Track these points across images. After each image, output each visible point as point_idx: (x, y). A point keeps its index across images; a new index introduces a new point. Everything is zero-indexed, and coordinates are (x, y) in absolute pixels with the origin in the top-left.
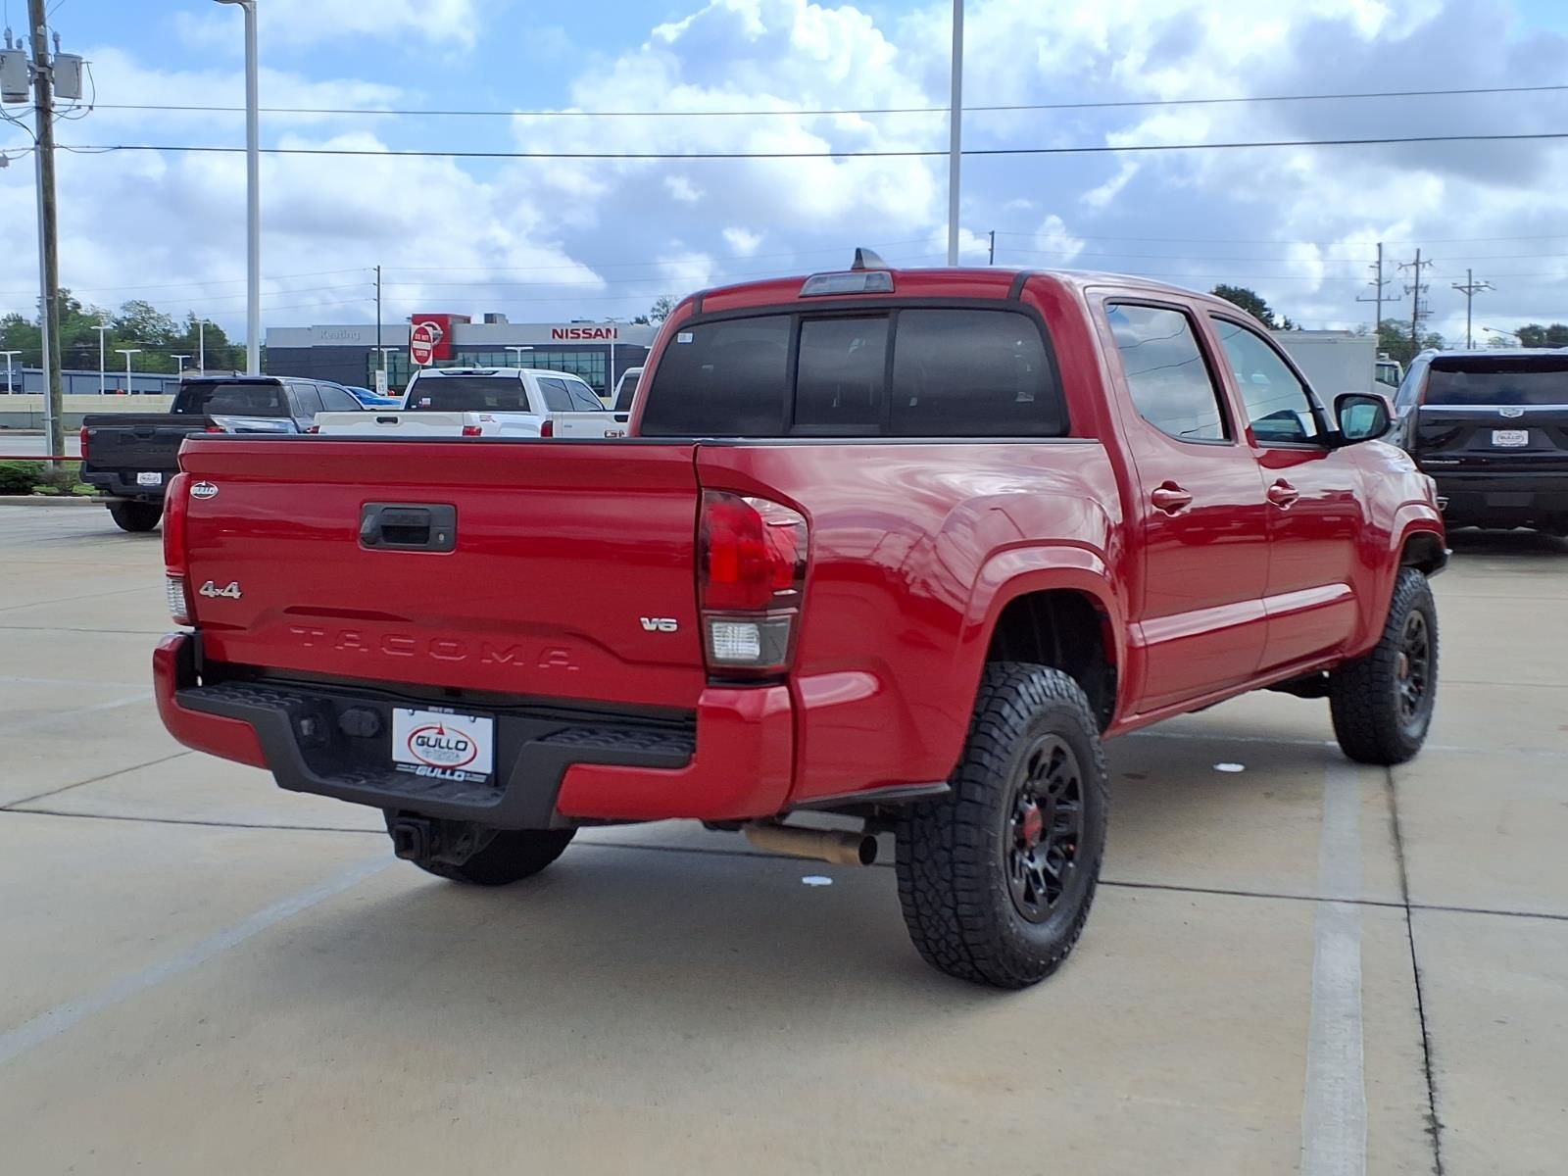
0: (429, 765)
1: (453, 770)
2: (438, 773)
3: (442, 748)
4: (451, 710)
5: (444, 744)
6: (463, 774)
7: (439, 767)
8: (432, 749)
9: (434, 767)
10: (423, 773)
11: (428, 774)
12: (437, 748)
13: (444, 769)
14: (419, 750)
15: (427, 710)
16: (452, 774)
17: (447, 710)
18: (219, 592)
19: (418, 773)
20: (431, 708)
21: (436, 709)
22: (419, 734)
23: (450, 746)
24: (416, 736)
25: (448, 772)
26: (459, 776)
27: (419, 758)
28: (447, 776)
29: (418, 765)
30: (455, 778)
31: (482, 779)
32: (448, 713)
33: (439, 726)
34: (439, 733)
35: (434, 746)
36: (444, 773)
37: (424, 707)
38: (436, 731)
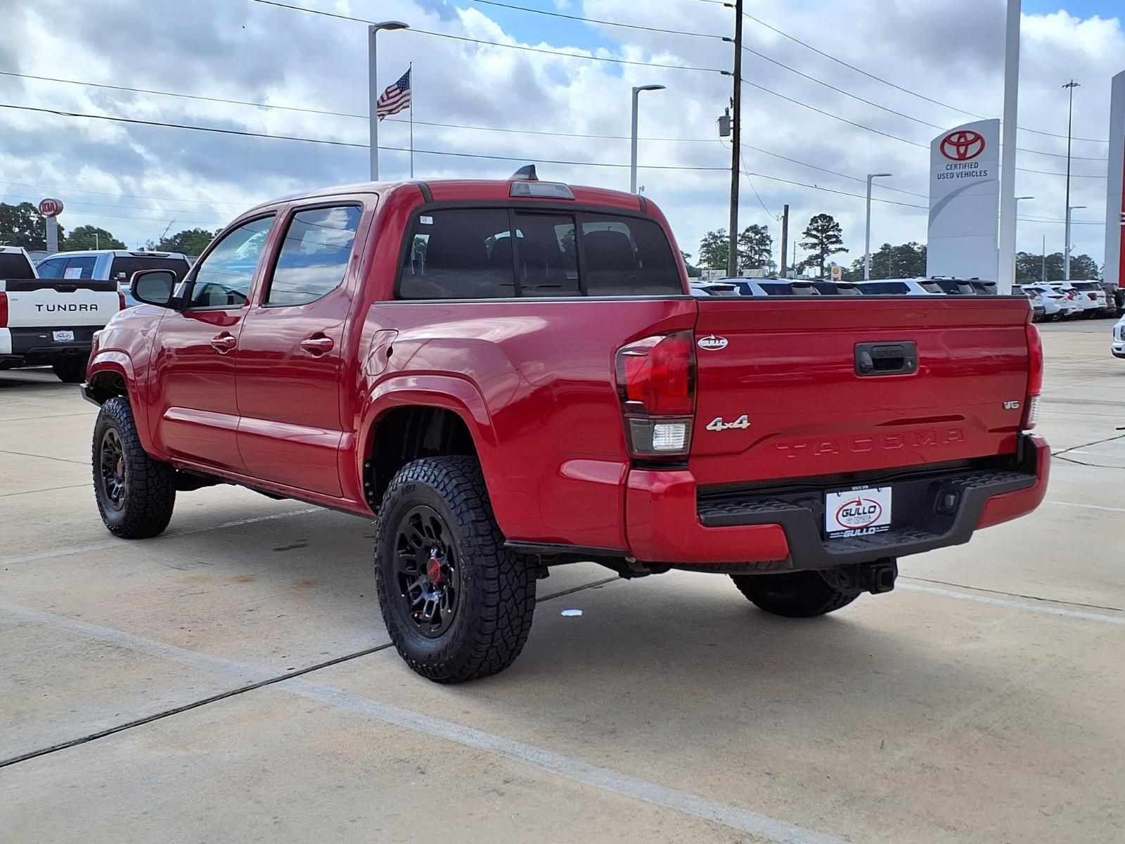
0: (851, 529)
1: (867, 527)
2: (858, 533)
3: (860, 514)
4: (867, 487)
5: (861, 511)
6: (874, 529)
7: (858, 528)
8: (852, 517)
9: (855, 529)
10: (848, 536)
11: (852, 535)
12: (856, 515)
13: (861, 529)
14: (843, 520)
15: (851, 490)
16: (867, 531)
17: (864, 487)
18: (728, 425)
19: (845, 536)
20: (853, 488)
21: (857, 488)
22: (845, 508)
23: (865, 511)
24: (841, 512)
25: (865, 530)
26: (872, 531)
27: (844, 526)
28: (864, 533)
29: (844, 531)
30: (870, 533)
31: (886, 529)
32: (865, 489)
33: (857, 500)
34: (857, 505)
35: (854, 515)
36: (862, 532)
37: (849, 488)
38: (856, 503)
